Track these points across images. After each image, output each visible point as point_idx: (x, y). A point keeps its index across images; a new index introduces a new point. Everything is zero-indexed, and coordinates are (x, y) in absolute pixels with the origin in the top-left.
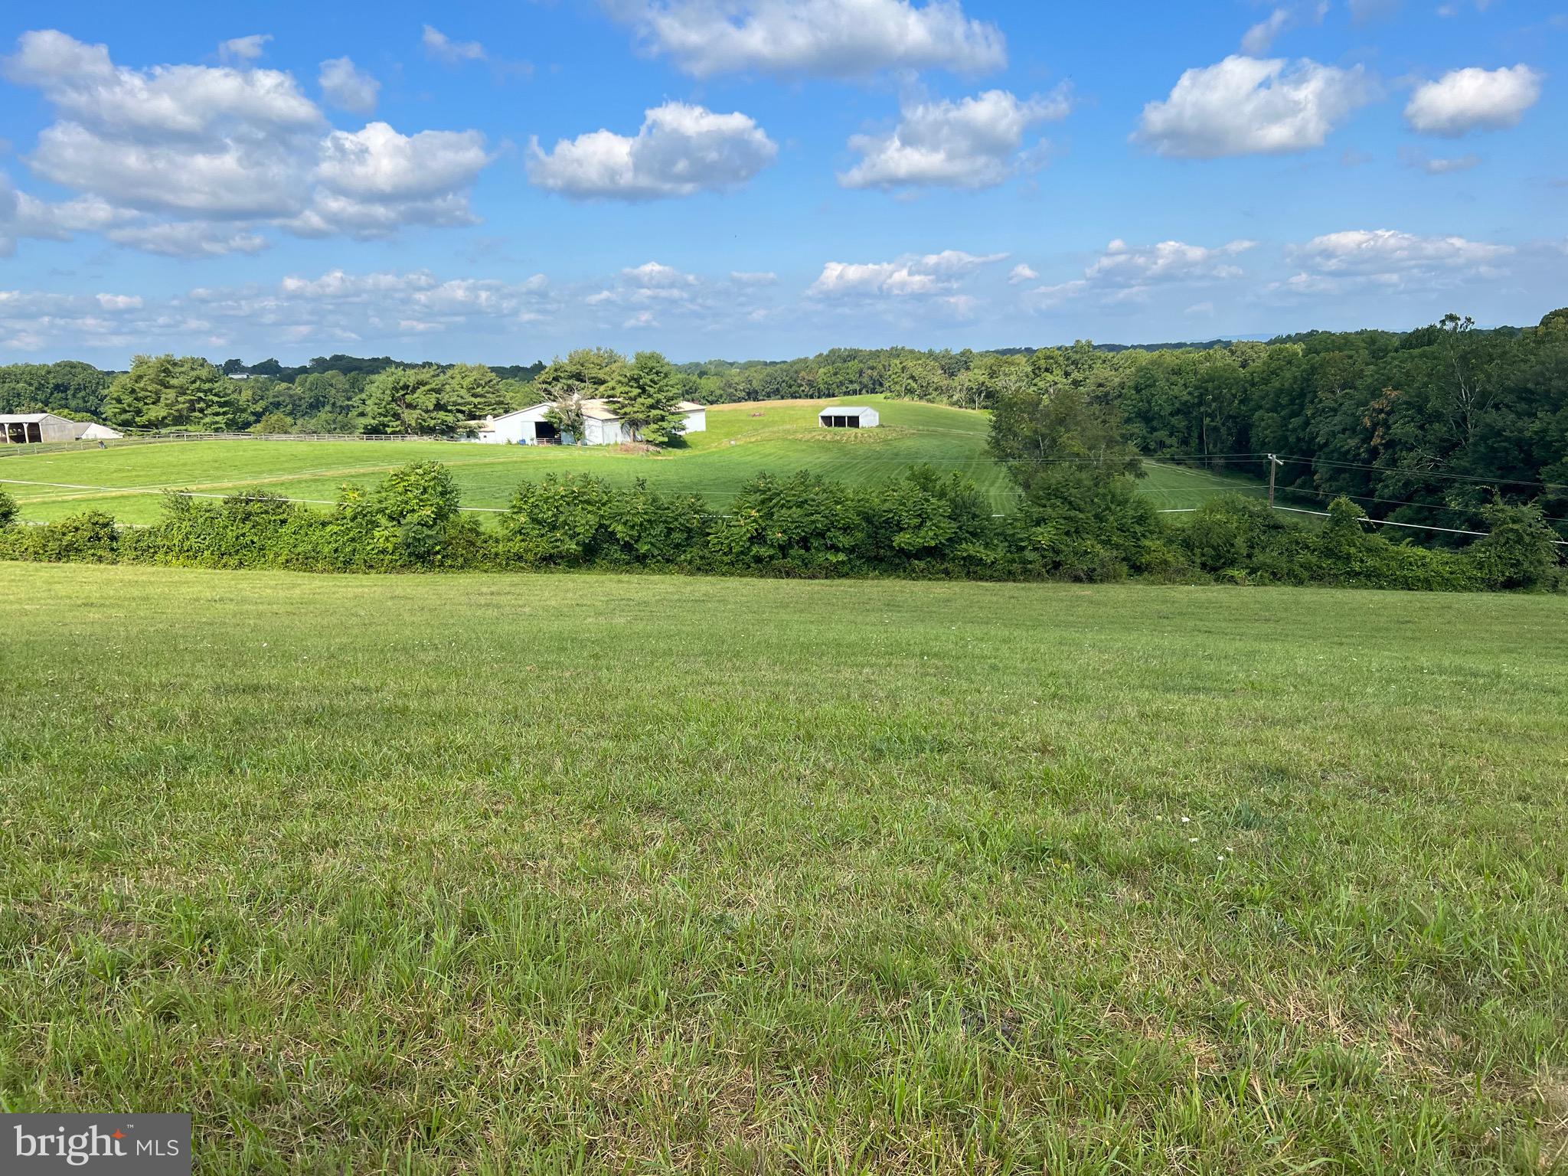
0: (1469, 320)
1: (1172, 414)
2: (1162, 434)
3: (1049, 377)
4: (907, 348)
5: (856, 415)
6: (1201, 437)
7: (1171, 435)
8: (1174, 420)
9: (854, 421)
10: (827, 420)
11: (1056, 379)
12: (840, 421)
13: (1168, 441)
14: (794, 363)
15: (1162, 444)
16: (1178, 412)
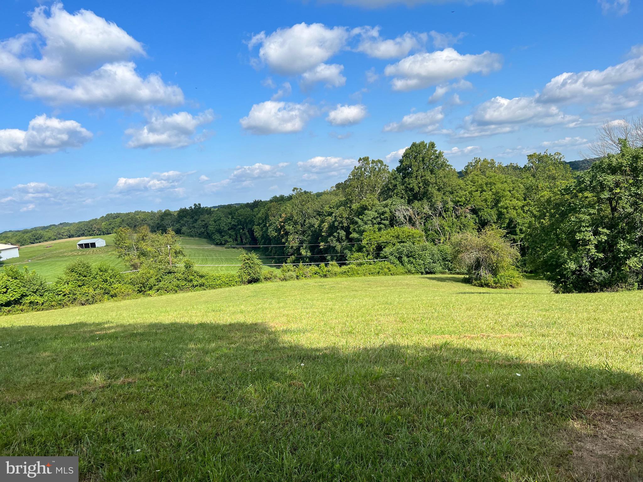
0: (300, 189)
1: (229, 229)
2: (226, 237)
3: (185, 219)
4: (142, 211)
5: (94, 242)
6: (241, 237)
7: (230, 237)
8: (230, 232)
9: (93, 245)
10: (81, 245)
11: (188, 220)
12: (87, 246)
13: (229, 240)
14: (90, 221)
15: (226, 242)
16: (232, 228)
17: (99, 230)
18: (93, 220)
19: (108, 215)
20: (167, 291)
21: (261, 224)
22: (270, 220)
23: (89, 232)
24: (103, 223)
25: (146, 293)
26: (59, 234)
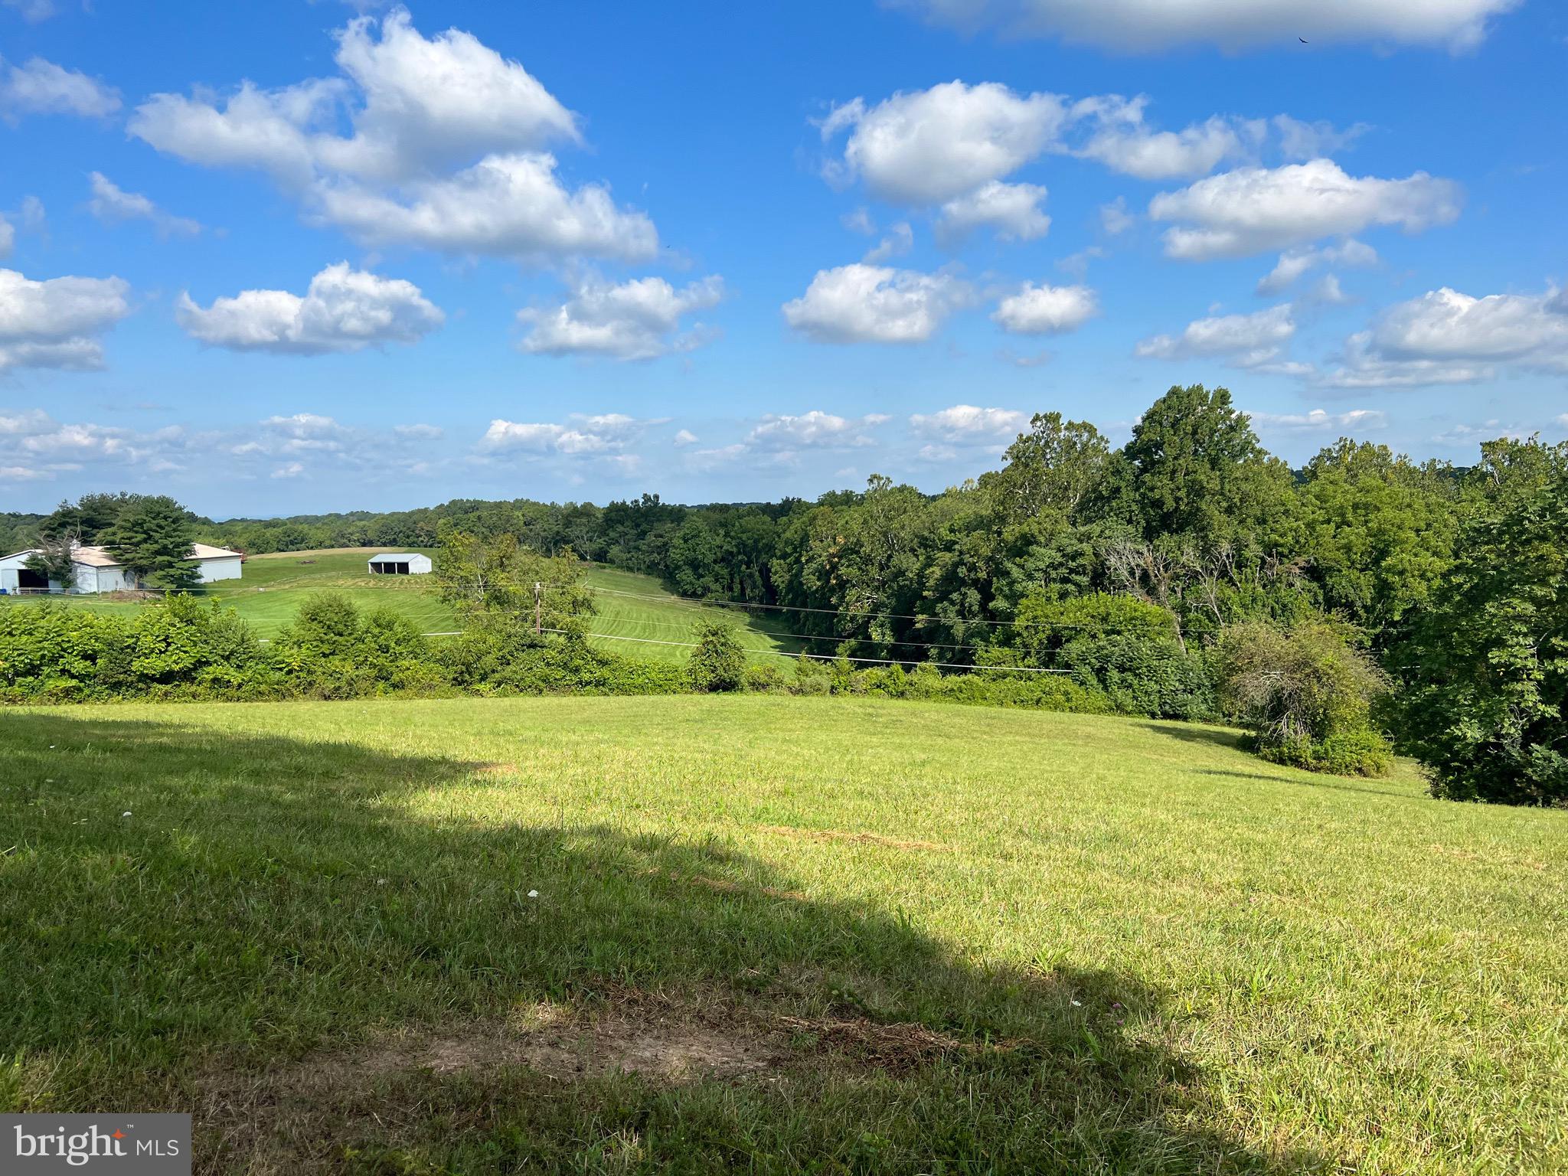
1: (715, 562)
2: (708, 580)
3: (620, 528)
4: (532, 500)
5: (405, 561)
6: (741, 583)
7: (717, 580)
8: (717, 567)
9: (404, 568)
10: (377, 566)
11: (625, 530)
12: (389, 568)
13: (713, 587)
15: (707, 590)
16: (723, 560)
17: (429, 534)
18: (419, 511)
19: (453, 502)
20: (521, 688)
21: (790, 555)
22: (811, 549)
23: (408, 537)
24: (441, 521)
25: (470, 687)
26: (343, 536)
